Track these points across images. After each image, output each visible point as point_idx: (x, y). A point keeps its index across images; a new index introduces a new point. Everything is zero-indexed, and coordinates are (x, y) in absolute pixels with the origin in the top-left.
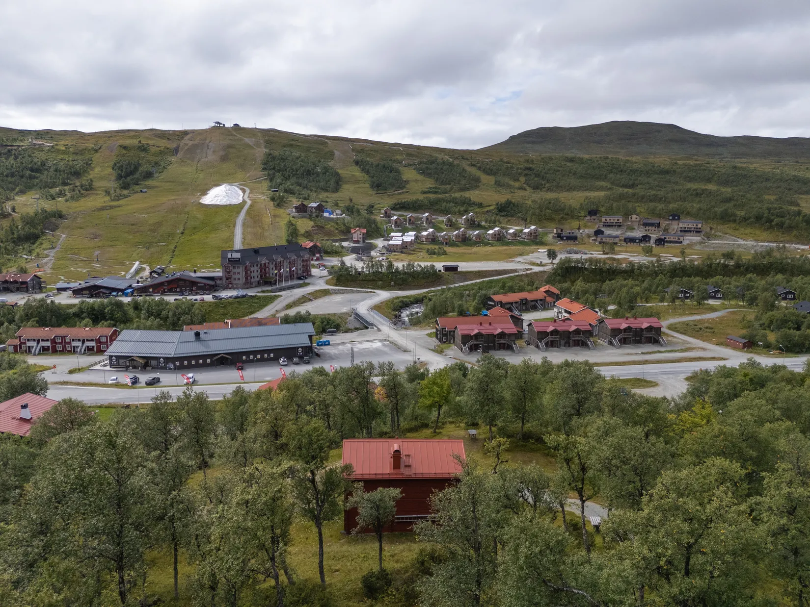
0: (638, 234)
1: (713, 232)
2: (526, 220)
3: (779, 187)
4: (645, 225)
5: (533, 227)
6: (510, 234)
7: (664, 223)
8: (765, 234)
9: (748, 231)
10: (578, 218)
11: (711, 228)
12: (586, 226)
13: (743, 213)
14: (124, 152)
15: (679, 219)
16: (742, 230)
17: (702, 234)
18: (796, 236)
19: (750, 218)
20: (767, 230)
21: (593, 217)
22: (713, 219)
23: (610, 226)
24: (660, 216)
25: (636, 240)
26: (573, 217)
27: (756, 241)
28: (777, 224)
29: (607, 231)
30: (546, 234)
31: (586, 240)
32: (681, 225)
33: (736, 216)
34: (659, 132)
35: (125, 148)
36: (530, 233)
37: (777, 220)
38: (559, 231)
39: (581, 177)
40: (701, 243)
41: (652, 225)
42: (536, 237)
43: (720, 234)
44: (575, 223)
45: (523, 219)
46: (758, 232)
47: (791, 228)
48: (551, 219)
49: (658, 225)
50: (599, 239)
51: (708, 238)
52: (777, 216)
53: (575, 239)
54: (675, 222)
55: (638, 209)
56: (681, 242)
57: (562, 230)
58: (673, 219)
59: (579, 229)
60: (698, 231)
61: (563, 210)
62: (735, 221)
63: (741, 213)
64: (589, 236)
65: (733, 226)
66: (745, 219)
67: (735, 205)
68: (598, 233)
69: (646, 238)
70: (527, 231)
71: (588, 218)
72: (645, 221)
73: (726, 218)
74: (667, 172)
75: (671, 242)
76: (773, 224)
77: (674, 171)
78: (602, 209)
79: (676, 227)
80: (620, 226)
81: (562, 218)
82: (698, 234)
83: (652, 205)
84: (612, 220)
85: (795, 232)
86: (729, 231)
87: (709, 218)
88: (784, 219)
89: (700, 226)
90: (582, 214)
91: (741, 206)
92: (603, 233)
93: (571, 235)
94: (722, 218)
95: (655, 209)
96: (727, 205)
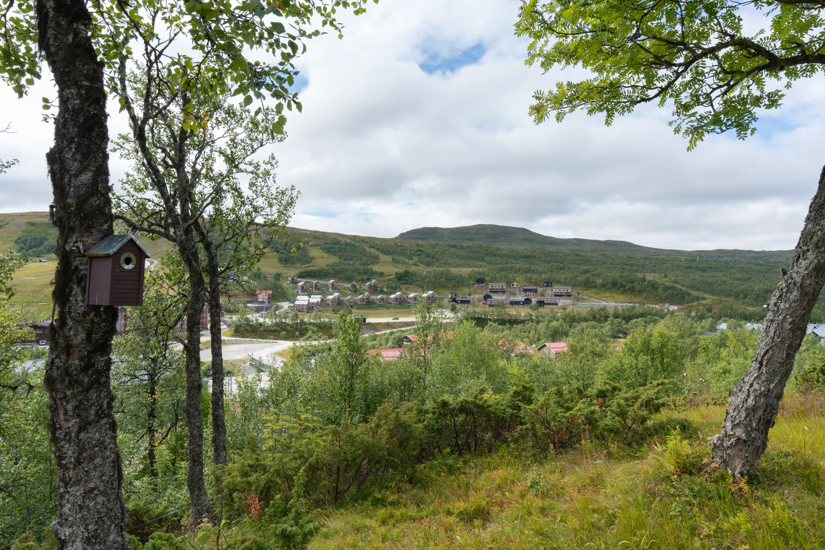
0: (521, 298)
1: (580, 296)
2: (423, 288)
4: (525, 291)
5: (431, 292)
6: (410, 298)
7: (540, 290)
8: (622, 297)
9: (608, 294)
10: (468, 286)
11: (578, 293)
12: (475, 293)
13: (601, 281)
14: (32, 228)
15: (551, 286)
16: (603, 294)
17: (573, 297)
18: (646, 298)
19: (606, 285)
20: (622, 293)
21: (481, 285)
22: (578, 286)
23: (496, 292)
24: (535, 284)
25: (520, 302)
26: (463, 285)
27: (616, 302)
28: (629, 289)
29: (496, 297)
30: (442, 299)
31: (477, 303)
32: (554, 291)
33: (595, 283)
34: (514, 233)
35: (33, 224)
36: (428, 297)
37: (629, 285)
38: (454, 295)
39: (464, 258)
40: (573, 305)
41: (531, 290)
42: (433, 301)
43: (585, 297)
44: (466, 290)
45: (420, 287)
46: (615, 295)
47: (640, 292)
48: (444, 287)
49: (536, 291)
50: (488, 303)
51: (577, 301)
52: (628, 282)
53: (468, 302)
54: (549, 289)
55: (517, 279)
56: (556, 304)
57: (456, 295)
58: (547, 286)
59: (470, 295)
60: (569, 295)
61: (454, 279)
62: (595, 287)
63: (600, 281)
64: (480, 301)
65: (595, 291)
66: (604, 286)
67: (593, 275)
68: (487, 297)
69: (528, 301)
70: (424, 295)
71: (477, 285)
72: (524, 288)
73: (588, 285)
74: (529, 257)
75: (549, 304)
76: (627, 288)
77: (535, 256)
78: (488, 279)
79: (550, 293)
80: (504, 292)
81: (454, 286)
82: (569, 298)
83: (528, 275)
84: (497, 286)
85: (644, 295)
86: (593, 295)
87: (575, 285)
88: (634, 285)
89: (570, 291)
90: (471, 282)
91: (598, 276)
92: (491, 297)
93: (464, 299)
94: (585, 285)
95: (530, 278)
96: (587, 275)
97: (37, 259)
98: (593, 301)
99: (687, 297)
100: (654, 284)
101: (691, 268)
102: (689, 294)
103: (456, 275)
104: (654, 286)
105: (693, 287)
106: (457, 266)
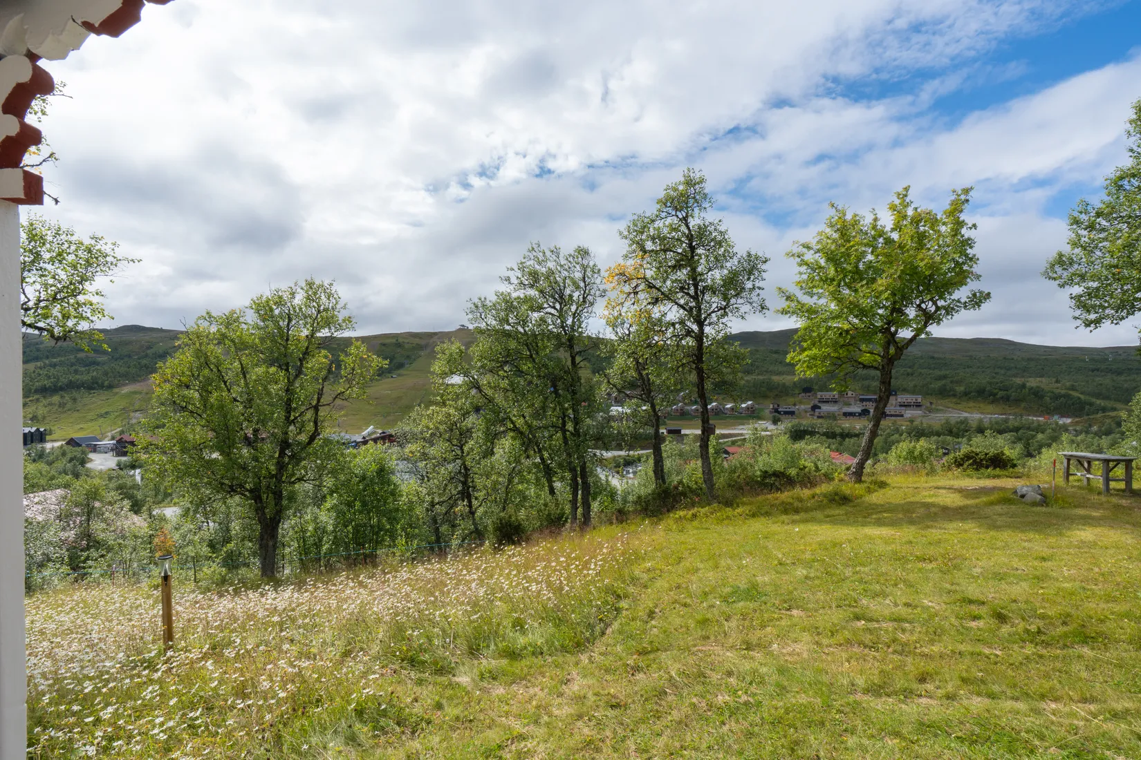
0: (856, 408)
1: (933, 406)
2: (741, 398)
4: (862, 400)
5: (750, 403)
6: (727, 409)
8: (991, 408)
9: (971, 404)
10: (793, 395)
11: (931, 403)
12: (801, 403)
13: (962, 389)
14: (383, 348)
15: (896, 395)
16: (965, 404)
17: (923, 408)
18: (1025, 408)
19: (970, 393)
20: (992, 402)
21: (808, 394)
22: (931, 394)
23: (827, 402)
24: (875, 392)
25: (855, 413)
26: (787, 395)
27: (982, 413)
28: (1002, 398)
29: (826, 408)
30: (763, 410)
31: (803, 414)
32: (899, 400)
33: (955, 391)
35: (384, 345)
36: (747, 408)
37: (1001, 394)
38: (776, 406)
40: (923, 416)
41: (869, 400)
42: (753, 412)
43: (941, 408)
44: (791, 400)
45: (738, 397)
46: (982, 405)
47: (1018, 401)
48: (765, 397)
50: (817, 414)
51: (930, 412)
52: (1001, 390)
53: (792, 413)
54: (893, 398)
55: (852, 388)
56: (902, 416)
57: (778, 406)
59: (795, 405)
60: (918, 406)
61: (776, 388)
62: (954, 396)
63: (960, 389)
64: (806, 412)
65: (954, 400)
66: (966, 394)
67: (951, 382)
68: (814, 408)
69: (864, 412)
70: (744, 406)
71: (803, 394)
72: (861, 397)
73: (944, 393)
75: (892, 416)
76: (998, 396)
78: (816, 387)
79: (894, 402)
80: (836, 402)
81: (777, 395)
82: (919, 408)
83: (866, 383)
84: (826, 395)
85: (1023, 405)
86: (951, 405)
87: (928, 394)
88: (1009, 393)
89: (919, 400)
90: (797, 392)
91: (959, 382)
92: (819, 408)
93: (788, 410)
94: (941, 394)
95: (869, 386)
96: (943, 382)
97: (390, 375)
98: (951, 412)
99: (1087, 407)
100: (1038, 392)
101: (1098, 370)
102: (1091, 404)
103: (778, 384)
104: (1037, 394)
105: (1099, 395)
106: (780, 373)
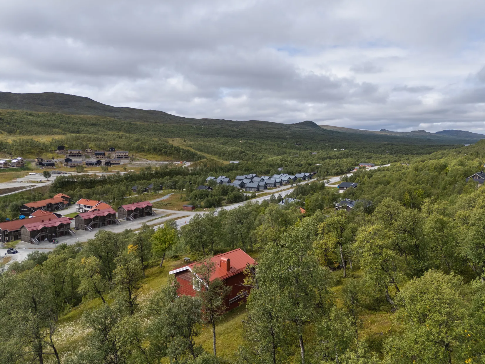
0: (94, 160)
1: (134, 157)
2: (11, 154)
3: (155, 134)
4: (96, 154)
5: (20, 158)
7: (107, 154)
8: (159, 157)
9: (151, 156)
10: (51, 152)
11: (133, 155)
12: (57, 157)
15: (114, 151)
16: (148, 156)
17: (129, 158)
18: (173, 158)
19: (151, 149)
20: (160, 155)
21: (61, 151)
22: (133, 150)
23: (74, 156)
24: (103, 149)
25: (93, 163)
26: (47, 152)
27: (156, 161)
28: (164, 152)
29: (74, 159)
30: (31, 162)
31: (60, 165)
32: (117, 154)
33: (143, 148)
34: (81, 101)
36: (18, 162)
37: (164, 150)
38: (40, 160)
39: (41, 125)
40: (130, 164)
41: (100, 154)
42: (23, 165)
43: (137, 158)
44: (50, 155)
45: (8, 153)
46: (156, 156)
47: (171, 154)
48: (31, 153)
49: (104, 155)
50: (69, 164)
51: (133, 160)
52: (163, 148)
53: (53, 165)
54: (113, 152)
55: (90, 146)
56: (119, 164)
57: (42, 160)
58: (112, 151)
59: (53, 158)
60: (127, 157)
61: (38, 146)
62: (144, 151)
63: (146, 147)
64: (62, 163)
65: (143, 153)
66: (149, 150)
67: (142, 143)
68: (67, 160)
69: (99, 162)
70: (15, 161)
71: (58, 151)
72: (95, 152)
73: (140, 150)
74: (95, 125)
75: (114, 164)
76: (162, 152)
77: (99, 124)
78: (66, 146)
79: (114, 155)
80: (80, 156)
81: (39, 152)
82: (127, 159)
83: (97, 143)
84: (74, 152)
85: (172, 156)
86: (142, 156)
87: (130, 150)
88: (167, 150)
89: (127, 154)
90: (53, 148)
91: (145, 143)
92: (71, 160)
93: (49, 163)
94: (137, 150)
95: (99, 145)
96: (138, 143)
98: (142, 161)
99: (195, 156)
100: (178, 149)
101: (198, 134)
102: (196, 155)
103: (40, 144)
104: (178, 150)
105: (199, 150)
106: (38, 133)
